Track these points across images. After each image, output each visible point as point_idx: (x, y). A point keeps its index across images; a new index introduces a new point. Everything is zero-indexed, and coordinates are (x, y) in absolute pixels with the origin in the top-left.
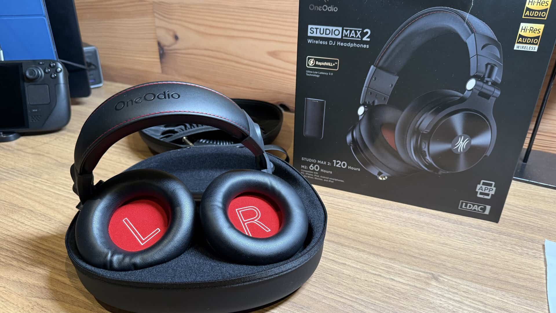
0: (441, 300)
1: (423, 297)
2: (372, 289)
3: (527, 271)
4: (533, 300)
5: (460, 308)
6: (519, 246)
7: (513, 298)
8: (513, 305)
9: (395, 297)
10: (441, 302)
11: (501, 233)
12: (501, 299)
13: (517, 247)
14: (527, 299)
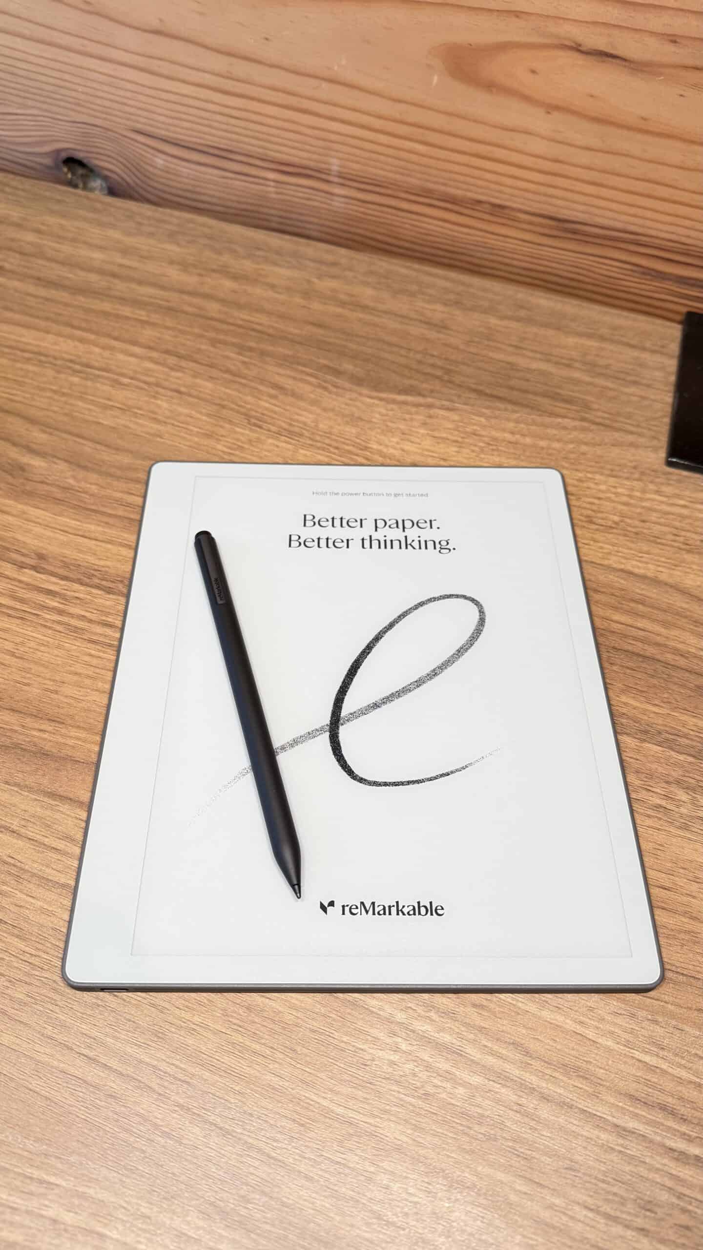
0: (396, 1050)
1: (345, 1039)
2: (197, 1019)
3: (685, 899)
4: (674, 1023)
5: (448, 1076)
6: (688, 788)
7: (619, 1020)
8: (609, 1050)
9: (257, 1047)
10: (395, 1057)
11: (646, 732)
12: (579, 1029)
13: (683, 796)
14: (656, 1022)
